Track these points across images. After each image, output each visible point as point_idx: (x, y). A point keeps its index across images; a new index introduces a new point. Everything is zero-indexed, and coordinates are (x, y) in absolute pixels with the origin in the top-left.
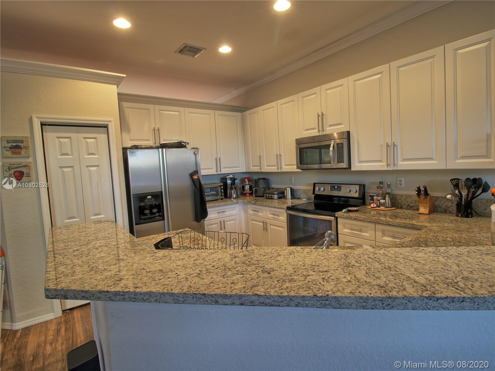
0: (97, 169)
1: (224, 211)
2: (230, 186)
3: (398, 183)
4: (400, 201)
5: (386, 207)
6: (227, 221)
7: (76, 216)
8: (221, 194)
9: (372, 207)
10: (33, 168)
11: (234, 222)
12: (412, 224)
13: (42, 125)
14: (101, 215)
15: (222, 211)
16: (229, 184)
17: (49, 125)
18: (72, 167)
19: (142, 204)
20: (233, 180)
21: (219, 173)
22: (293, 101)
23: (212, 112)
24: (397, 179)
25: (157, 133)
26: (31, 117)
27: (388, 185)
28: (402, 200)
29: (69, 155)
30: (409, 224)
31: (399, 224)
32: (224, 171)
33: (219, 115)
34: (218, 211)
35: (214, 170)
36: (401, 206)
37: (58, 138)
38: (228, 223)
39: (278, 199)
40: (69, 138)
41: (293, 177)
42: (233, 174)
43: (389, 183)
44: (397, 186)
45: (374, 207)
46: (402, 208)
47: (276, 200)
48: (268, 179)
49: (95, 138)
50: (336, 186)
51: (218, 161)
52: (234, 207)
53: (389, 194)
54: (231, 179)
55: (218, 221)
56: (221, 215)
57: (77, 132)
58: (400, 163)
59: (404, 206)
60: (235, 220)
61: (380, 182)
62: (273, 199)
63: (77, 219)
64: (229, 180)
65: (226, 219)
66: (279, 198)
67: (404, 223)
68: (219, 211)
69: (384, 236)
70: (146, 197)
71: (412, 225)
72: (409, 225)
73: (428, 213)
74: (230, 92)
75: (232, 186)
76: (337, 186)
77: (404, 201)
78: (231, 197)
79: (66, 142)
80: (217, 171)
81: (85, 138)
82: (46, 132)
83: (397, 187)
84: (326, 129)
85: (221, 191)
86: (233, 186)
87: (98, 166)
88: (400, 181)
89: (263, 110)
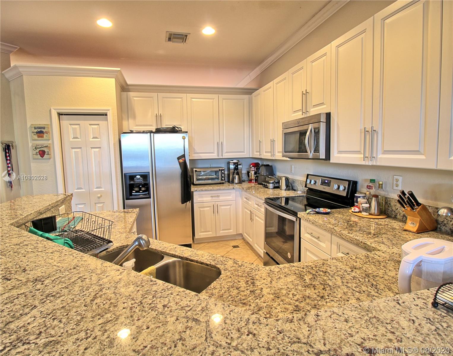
0: (99, 151)
1: (219, 195)
2: (233, 171)
3: (395, 183)
4: (394, 209)
5: (370, 214)
6: (221, 206)
7: (82, 188)
8: (222, 178)
9: (352, 212)
10: (52, 148)
11: (229, 207)
12: (364, 243)
13: (60, 114)
14: (102, 188)
15: (217, 195)
16: (232, 169)
17: (64, 115)
18: (81, 148)
19: (132, 182)
20: (236, 165)
21: (221, 157)
22: (285, 79)
23: (215, 96)
24: (393, 177)
25: (159, 118)
26: (51, 109)
27: (379, 184)
28: (397, 208)
29: (79, 139)
30: (362, 242)
31: (352, 239)
32: (226, 155)
33: (223, 99)
34: (211, 195)
35: (215, 154)
36: (395, 216)
37: (70, 124)
38: (223, 207)
39: (273, 188)
40: (79, 124)
41: (293, 166)
42: (238, 159)
43: (381, 183)
44: (393, 187)
45: (355, 212)
46: (396, 218)
47: (271, 190)
48: (272, 166)
49: (98, 125)
50: (326, 180)
51: (220, 145)
52: (230, 193)
53: (376, 196)
54: (234, 164)
55: (211, 204)
56: (215, 199)
57: (84, 120)
58: (380, 156)
59: (398, 217)
60: (231, 205)
61: (370, 180)
62: (267, 188)
63: (84, 190)
64: (232, 165)
65: (219, 204)
66: (275, 188)
67: (356, 239)
68: (213, 195)
69: (339, 252)
70: (135, 176)
71: (365, 245)
72: (361, 244)
73: (416, 231)
74: (249, 74)
75: (234, 171)
76: (328, 180)
77: (399, 209)
78: (233, 182)
79: (76, 128)
80: (218, 155)
81: (90, 125)
82: (62, 120)
83: (393, 189)
84: (310, 110)
85: (222, 176)
86: (236, 171)
87: (100, 148)
88: (397, 180)
89: (264, 91)
